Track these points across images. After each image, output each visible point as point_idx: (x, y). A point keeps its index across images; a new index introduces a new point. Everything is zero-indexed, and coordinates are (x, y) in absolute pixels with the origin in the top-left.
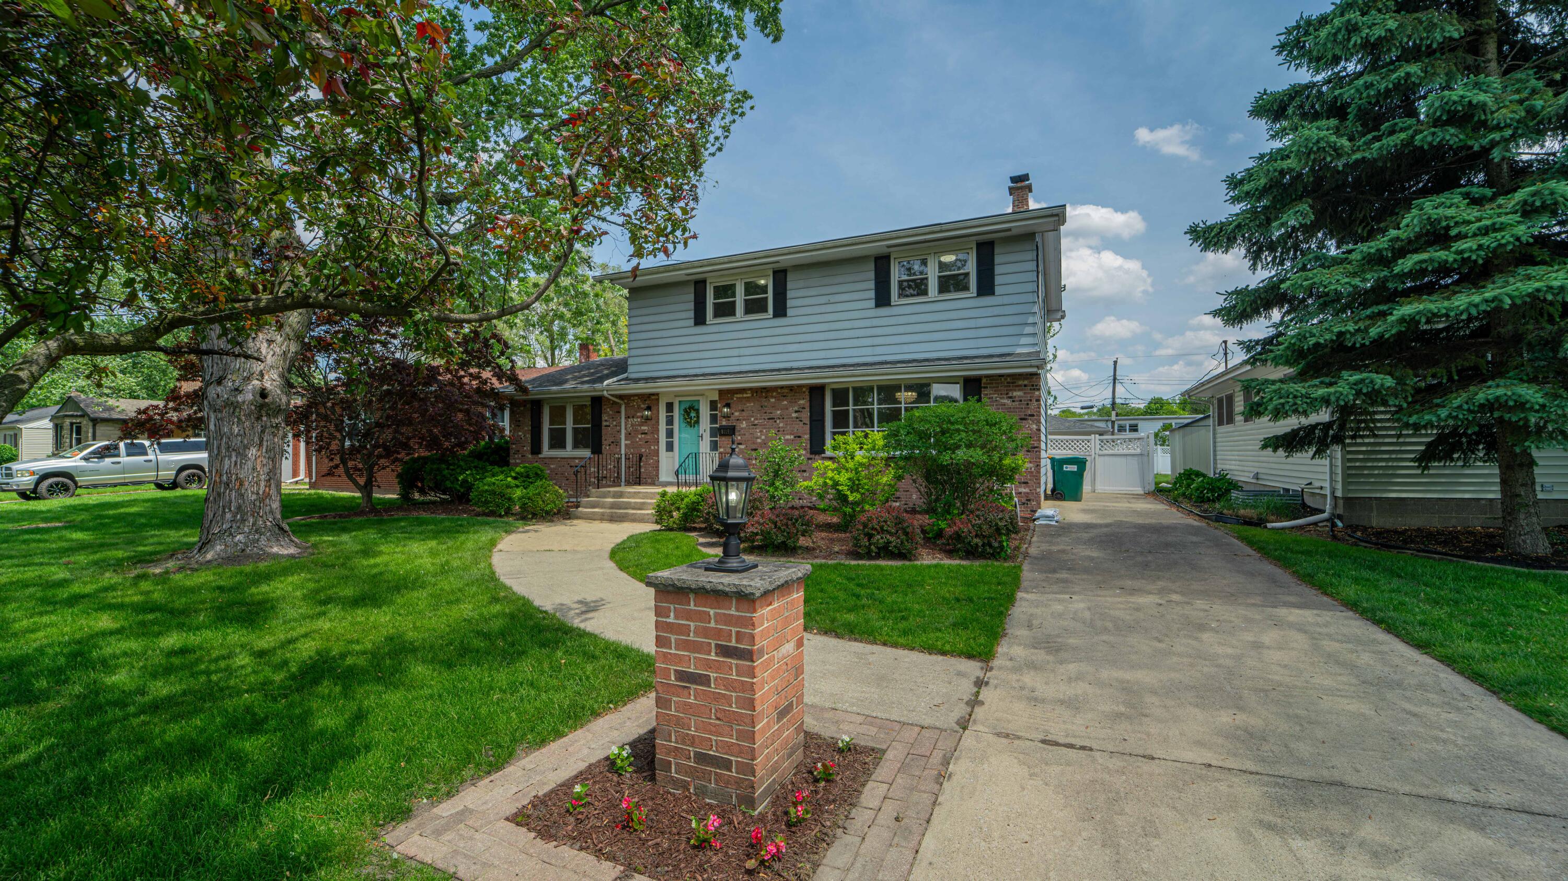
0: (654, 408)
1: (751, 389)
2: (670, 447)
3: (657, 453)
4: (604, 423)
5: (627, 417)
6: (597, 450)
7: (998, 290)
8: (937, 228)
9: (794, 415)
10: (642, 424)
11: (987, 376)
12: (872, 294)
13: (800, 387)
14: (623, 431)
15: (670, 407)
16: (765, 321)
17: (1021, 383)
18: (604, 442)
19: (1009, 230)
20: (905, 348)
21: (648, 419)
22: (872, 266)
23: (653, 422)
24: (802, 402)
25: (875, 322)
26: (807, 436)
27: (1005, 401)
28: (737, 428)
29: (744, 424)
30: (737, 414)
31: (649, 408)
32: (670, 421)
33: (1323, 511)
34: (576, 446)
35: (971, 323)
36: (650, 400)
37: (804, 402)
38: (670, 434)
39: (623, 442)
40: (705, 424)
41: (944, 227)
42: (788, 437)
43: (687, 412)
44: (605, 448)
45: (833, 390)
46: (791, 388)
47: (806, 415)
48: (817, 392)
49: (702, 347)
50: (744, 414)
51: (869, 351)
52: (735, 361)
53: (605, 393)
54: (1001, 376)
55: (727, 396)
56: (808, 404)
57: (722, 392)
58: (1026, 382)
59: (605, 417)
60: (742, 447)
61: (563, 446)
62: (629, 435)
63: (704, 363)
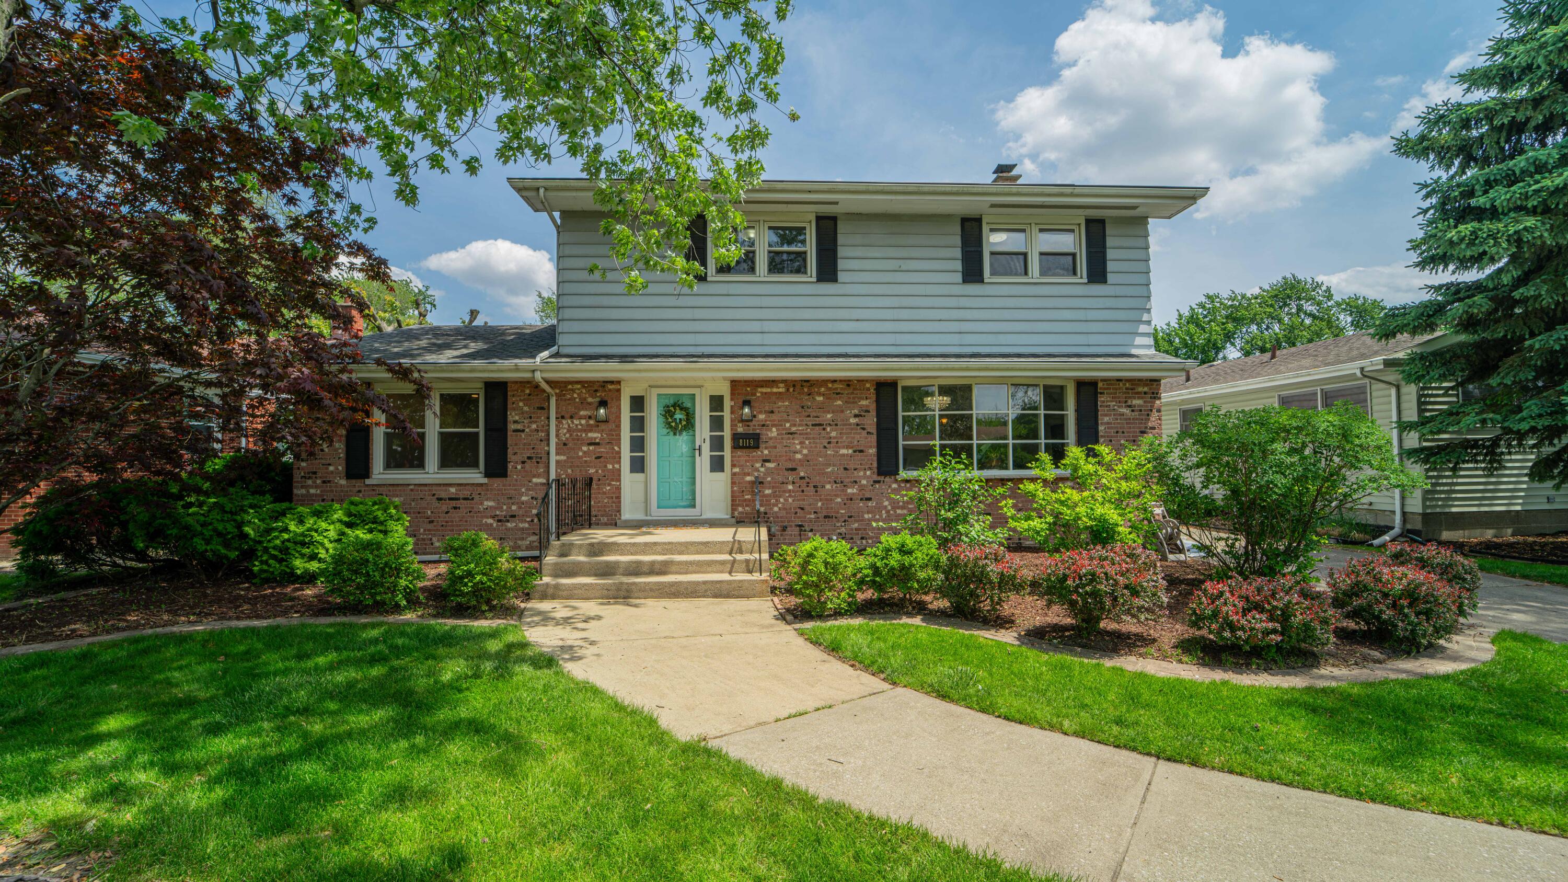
0: (611, 404)
1: (784, 381)
2: (638, 466)
3: (617, 475)
4: (512, 427)
5: (560, 418)
6: (497, 468)
7: (1110, 278)
9: (853, 421)
10: (589, 429)
11: (1104, 380)
12: (958, 265)
13: (861, 381)
14: (553, 440)
15: (638, 403)
16: (802, 286)
17: (1140, 389)
18: (510, 456)
19: (1134, 208)
20: (1002, 339)
21: (599, 421)
22: (958, 229)
23: (612, 426)
24: (864, 402)
25: (964, 302)
26: (873, 451)
27: (1124, 410)
28: (763, 438)
29: (774, 433)
30: (762, 417)
31: (603, 403)
32: (638, 424)
34: (446, 462)
35: (1081, 315)
36: (606, 391)
37: (868, 403)
38: (638, 444)
39: (553, 458)
40: (703, 431)
42: (843, 451)
43: (668, 412)
44: (517, 468)
45: (906, 388)
46: (848, 383)
47: (871, 421)
48: (885, 389)
49: (699, 314)
50: (773, 417)
51: (955, 339)
52: (757, 339)
53: (538, 376)
54: (1119, 380)
55: (744, 390)
56: (873, 407)
57: (736, 385)
58: (1146, 389)
59: (512, 416)
60: (771, 465)
61: (418, 462)
62: (563, 446)
63: (701, 339)
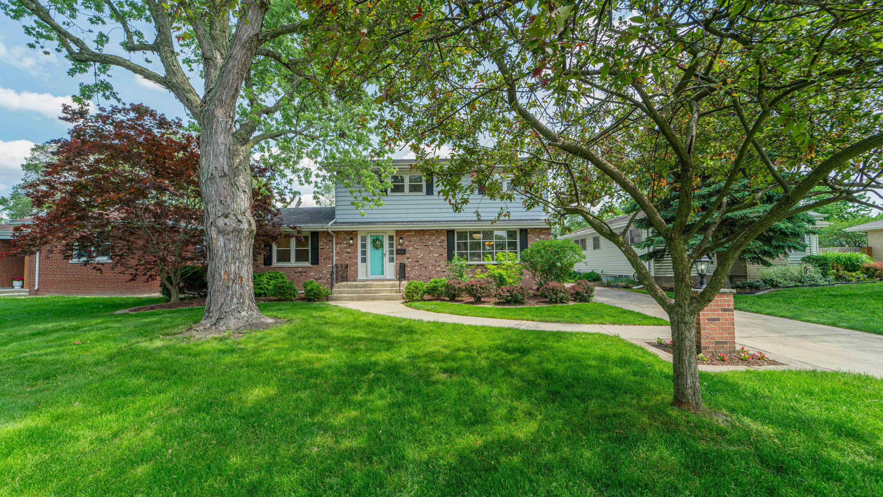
0: (355, 239)
1: (414, 230)
2: (364, 260)
3: (356, 264)
4: (320, 247)
5: (337, 244)
6: (315, 261)
9: (439, 244)
10: (347, 248)
11: (530, 229)
13: (441, 230)
14: (334, 252)
15: (364, 239)
16: (421, 197)
17: (544, 232)
18: (320, 257)
20: (492, 214)
21: (350, 245)
23: (354, 246)
25: (479, 201)
26: (446, 255)
27: (537, 239)
28: (407, 250)
29: (411, 248)
30: (406, 243)
31: (352, 239)
32: (364, 246)
34: (298, 259)
36: (352, 235)
37: (444, 238)
38: (364, 253)
39: (335, 258)
40: (386, 248)
42: (435, 255)
43: (374, 241)
44: (321, 260)
45: (458, 232)
46: (437, 231)
47: (445, 244)
48: (450, 233)
49: (384, 207)
50: (411, 243)
52: (404, 216)
53: (329, 230)
54: (536, 229)
55: (400, 234)
56: (446, 239)
57: (397, 231)
58: (546, 232)
59: (320, 243)
60: (410, 260)
61: (289, 260)
62: (338, 254)
63: (385, 216)
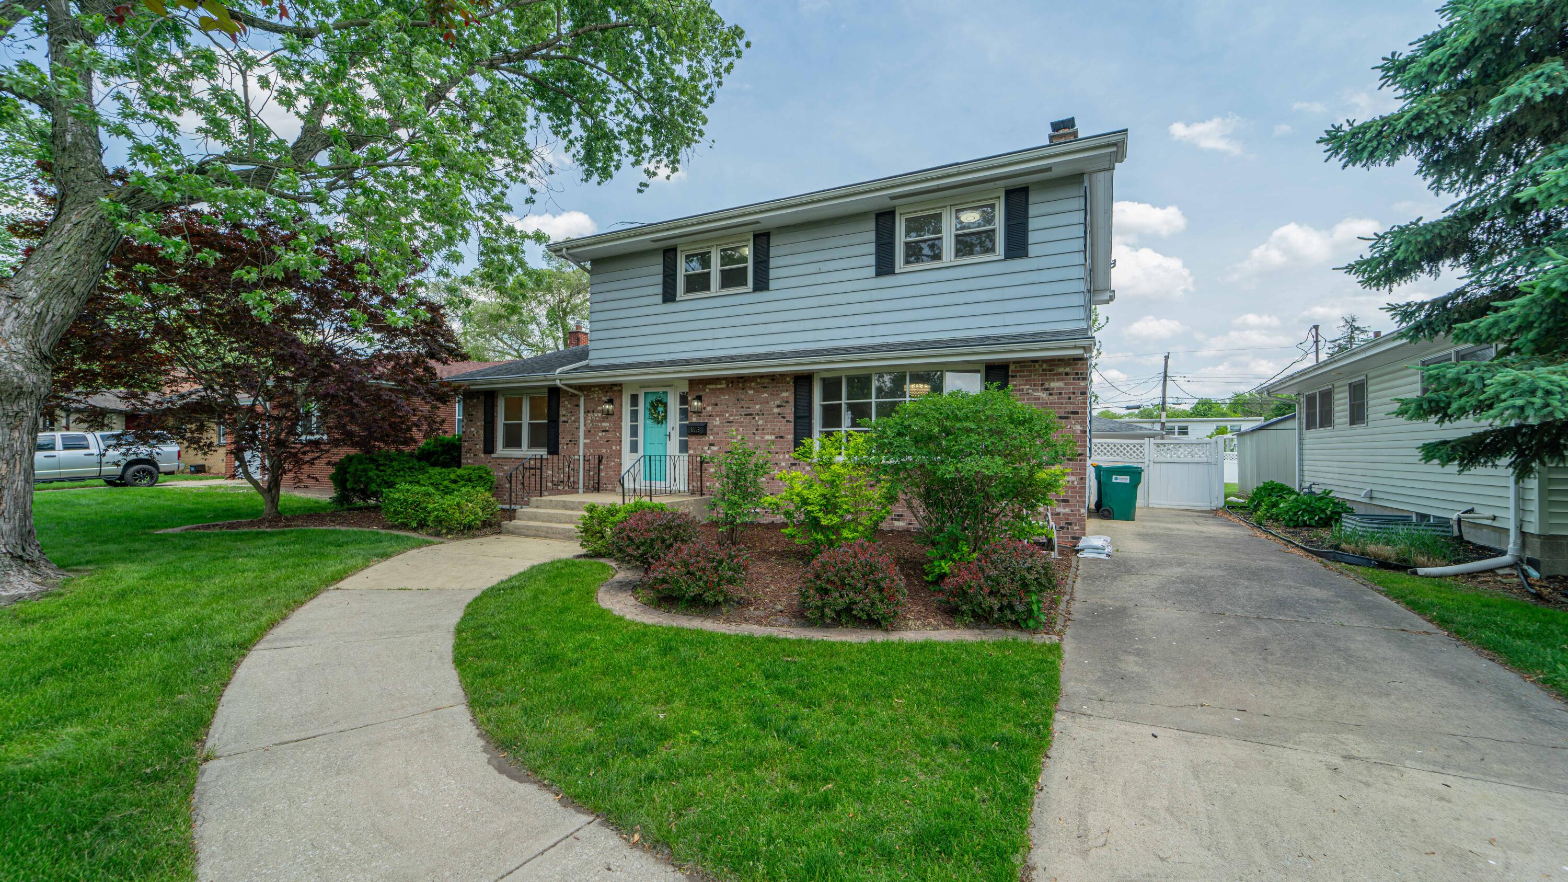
0: (616, 402)
1: (725, 378)
2: (634, 448)
3: (619, 454)
4: (562, 419)
5: (587, 412)
6: (554, 450)
7: (1032, 250)
8: (954, 170)
9: (776, 410)
10: (602, 420)
11: (1018, 362)
12: (872, 260)
13: (783, 375)
14: (582, 428)
15: (634, 399)
16: (743, 295)
17: (1061, 370)
18: (561, 441)
19: (1048, 169)
20: (912, 327)
21: (608, 413)
22: (872, 225)
23: (616, 417)
24: (785, 394)
25: (876, 295)
26: (791, 437)
27: (1040, 394)
28: (710, 426)
29: (717, 422)
30: (709, 408)
31: (610, 401)
32: (634, 415)
33: (1503, 553)
34: (533, 444)
35: (997, 294)
36: (612, 391)
37: (788, 394)
38: (634, 431)
39: (582, 441)
40: (674, 420)
41: (963, 168)
42: (768, 437)
43: (654, 406)
44: (563, 448)
45: (824, 380)
46: (773, 377)
47: (789, 410)
48: (803, 381)
49: (671, 328)
50: (717, 408)
51: (868, 331)
52: (709, 345)
53: (558, 382)
54: (1035, 361)
55: (699, 387)
56: (793, 398)
57: (693, 382)
58: (1068, 370)
59: (562, 411)
60: (715, 448)
61: (518, 445)
62: (588, 432)
63: (673, 348)
